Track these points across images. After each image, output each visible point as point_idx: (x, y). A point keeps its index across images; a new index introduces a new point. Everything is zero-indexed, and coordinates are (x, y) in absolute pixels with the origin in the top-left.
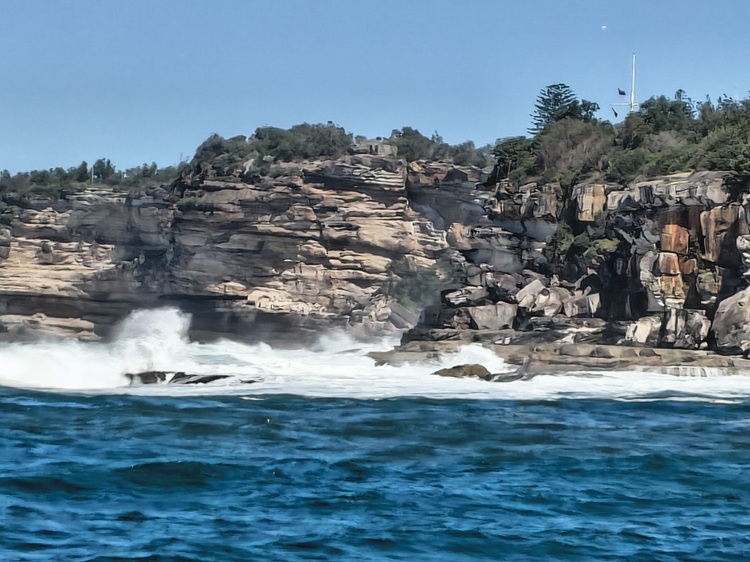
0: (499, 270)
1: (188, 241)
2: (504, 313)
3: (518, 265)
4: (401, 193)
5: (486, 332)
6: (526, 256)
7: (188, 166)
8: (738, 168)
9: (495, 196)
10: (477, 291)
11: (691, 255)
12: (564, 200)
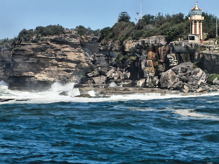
0: (103, 66)
1: (17, 60)
2: (103, 79)
3: (108, 65)
4: (79, 45)
5: (97, 84)
6: (110, 62)
7: (16, 38)
8: (169, 34)
9: (101, 45)
10: (96, 73)
11: (156, 60)
12: (121, 45)
